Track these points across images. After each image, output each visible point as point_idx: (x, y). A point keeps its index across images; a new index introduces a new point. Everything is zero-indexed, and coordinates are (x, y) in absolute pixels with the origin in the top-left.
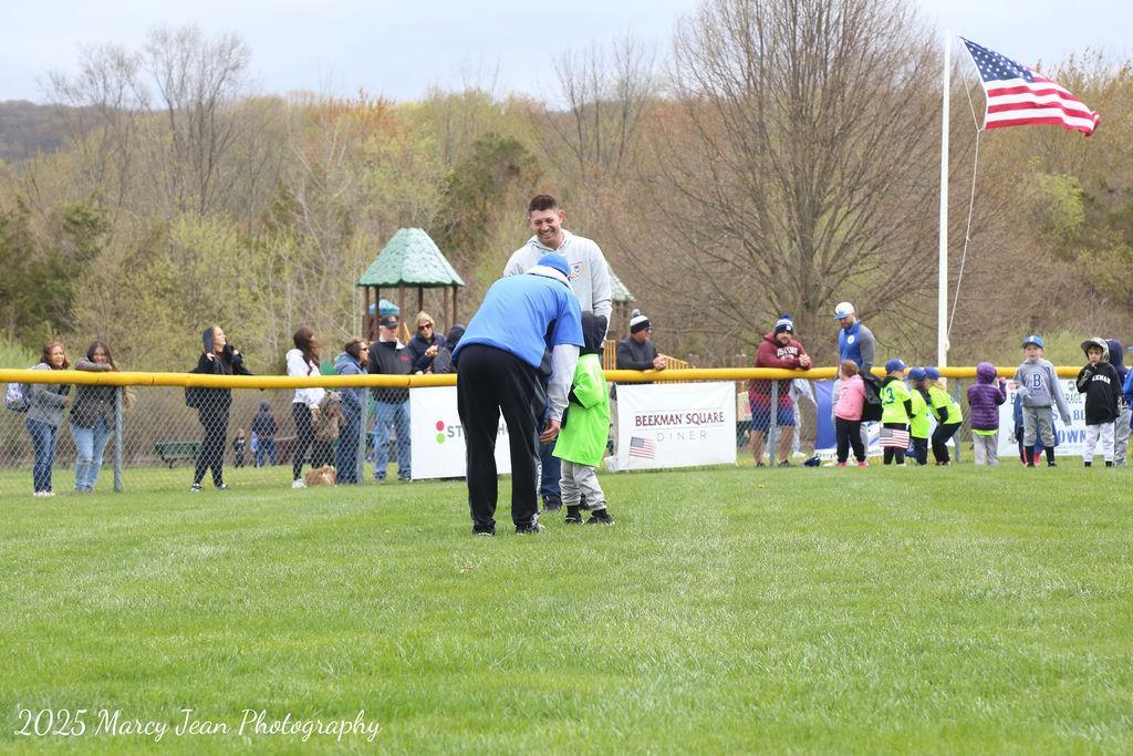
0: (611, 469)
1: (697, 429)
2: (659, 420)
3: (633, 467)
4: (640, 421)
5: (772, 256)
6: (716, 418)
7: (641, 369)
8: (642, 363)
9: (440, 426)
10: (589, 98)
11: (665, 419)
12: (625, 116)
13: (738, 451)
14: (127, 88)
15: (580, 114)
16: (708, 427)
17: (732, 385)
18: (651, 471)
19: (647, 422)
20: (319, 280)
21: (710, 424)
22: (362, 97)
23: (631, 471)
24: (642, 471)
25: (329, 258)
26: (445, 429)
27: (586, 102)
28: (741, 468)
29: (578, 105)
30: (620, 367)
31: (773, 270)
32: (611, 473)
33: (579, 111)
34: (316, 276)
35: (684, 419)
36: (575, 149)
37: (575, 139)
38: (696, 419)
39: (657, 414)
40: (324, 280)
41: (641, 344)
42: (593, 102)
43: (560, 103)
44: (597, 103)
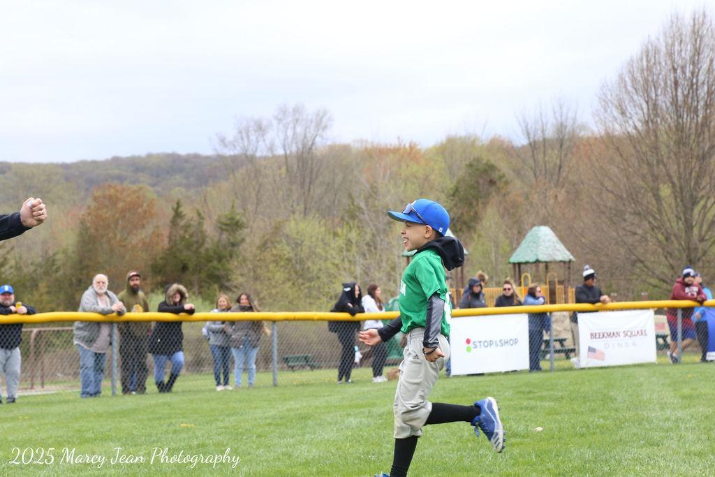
0: (576, 366)
1: (630, 340)
2: (606, 335)
3: (591, 365)
4: (593, 336)
5: (666, 229)
6: (642, 333)
7: (593, 303)
8: (591, 299)
9: (468, 341)
10: (539, 136)
11: (609, 335)
12: (561, 146)
13: (657, 353)
14: (261, 143)
15: (533, 146)
16: (638, 339)
17: (651, 312)
18: (601, 368)
19: (598, 336)
20: (376, 254)
21: (638, 337)
22: (399, 141)
23: (589, 368)
24: (596, 368)
25: (382, 240)
26: (471, 343)
27: (536, 138)
28: (659, 364)
29: (532, 140)
30: (578, 301)
31: (667, 239)
32: (576, 369)
33: (533, 144)
34: (374, 251)
35: (622, 334)
36: (531, 168)
37: (531, 162)
38: (629, 334)
39: (604, 331)
40: (379, 253)
41: (590, 288)
42: (541, 139)
43: (521, 141)
44: (544, 139)
